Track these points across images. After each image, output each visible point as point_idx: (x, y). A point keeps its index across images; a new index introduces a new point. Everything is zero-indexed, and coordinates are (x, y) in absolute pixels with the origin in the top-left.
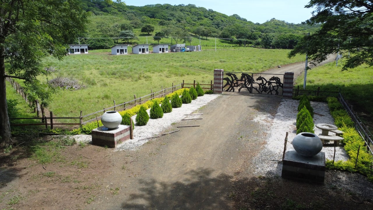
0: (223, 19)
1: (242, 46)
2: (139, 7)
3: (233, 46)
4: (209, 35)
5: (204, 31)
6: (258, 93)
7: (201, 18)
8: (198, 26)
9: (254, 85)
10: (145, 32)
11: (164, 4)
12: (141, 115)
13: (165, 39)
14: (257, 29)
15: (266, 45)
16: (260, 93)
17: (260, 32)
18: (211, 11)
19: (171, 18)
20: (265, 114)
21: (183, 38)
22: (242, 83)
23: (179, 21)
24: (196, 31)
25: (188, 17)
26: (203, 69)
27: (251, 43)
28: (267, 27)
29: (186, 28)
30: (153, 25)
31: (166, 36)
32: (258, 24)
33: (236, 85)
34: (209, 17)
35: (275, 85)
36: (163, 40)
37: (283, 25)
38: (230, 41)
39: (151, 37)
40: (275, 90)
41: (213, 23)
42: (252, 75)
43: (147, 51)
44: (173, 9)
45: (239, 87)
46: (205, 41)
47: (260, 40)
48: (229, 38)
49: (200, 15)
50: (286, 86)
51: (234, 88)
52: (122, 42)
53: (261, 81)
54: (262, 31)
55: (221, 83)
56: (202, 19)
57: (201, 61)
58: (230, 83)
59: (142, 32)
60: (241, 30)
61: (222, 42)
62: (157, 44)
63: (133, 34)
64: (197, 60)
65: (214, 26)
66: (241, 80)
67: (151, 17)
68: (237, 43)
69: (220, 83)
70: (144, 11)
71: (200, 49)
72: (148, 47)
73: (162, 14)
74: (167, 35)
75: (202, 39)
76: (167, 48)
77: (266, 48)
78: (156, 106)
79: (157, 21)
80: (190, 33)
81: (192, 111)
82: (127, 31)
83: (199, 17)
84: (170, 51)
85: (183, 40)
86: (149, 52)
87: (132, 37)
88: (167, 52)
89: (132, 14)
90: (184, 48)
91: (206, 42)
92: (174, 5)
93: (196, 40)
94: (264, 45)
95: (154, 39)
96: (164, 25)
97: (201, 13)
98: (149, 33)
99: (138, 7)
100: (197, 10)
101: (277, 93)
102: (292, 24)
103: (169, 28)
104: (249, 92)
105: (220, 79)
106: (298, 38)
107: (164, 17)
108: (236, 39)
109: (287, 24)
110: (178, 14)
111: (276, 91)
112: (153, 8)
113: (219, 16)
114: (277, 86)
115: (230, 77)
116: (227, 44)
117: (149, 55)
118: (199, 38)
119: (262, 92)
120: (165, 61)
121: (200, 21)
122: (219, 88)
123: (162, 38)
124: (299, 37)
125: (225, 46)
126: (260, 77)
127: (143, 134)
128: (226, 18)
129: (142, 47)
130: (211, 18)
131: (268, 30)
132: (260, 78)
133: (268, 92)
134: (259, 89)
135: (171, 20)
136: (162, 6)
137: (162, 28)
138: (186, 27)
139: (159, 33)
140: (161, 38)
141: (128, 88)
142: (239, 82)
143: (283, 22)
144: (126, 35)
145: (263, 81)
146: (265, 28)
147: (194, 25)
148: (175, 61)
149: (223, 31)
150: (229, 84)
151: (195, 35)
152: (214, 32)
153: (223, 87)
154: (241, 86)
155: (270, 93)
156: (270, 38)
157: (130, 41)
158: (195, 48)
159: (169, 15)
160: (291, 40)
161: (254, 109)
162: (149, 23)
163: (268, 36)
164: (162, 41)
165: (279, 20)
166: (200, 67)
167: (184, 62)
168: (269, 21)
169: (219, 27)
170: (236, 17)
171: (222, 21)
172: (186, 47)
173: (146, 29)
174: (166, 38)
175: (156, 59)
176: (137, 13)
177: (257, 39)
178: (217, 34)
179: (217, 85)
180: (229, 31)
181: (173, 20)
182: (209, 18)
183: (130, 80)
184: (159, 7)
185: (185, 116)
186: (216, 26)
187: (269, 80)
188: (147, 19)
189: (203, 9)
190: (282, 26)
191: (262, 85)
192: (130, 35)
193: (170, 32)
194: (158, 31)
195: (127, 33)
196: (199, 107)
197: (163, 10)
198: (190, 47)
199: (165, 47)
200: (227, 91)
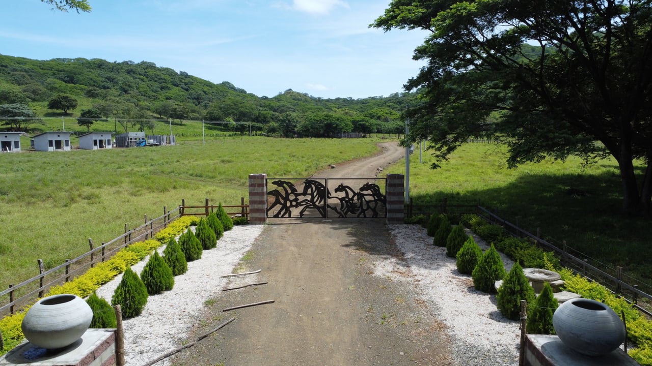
0: (206, 89)
1: (246, 134)
2: (39, 61)
3: (230, 136)
4: (185, 117)
5: (176, 109)
6: (339, 217)
7: (167, 87)
8: (162, 101)
9: (330, 201)
10: (58, 108)
11: (93, 59)
12: (129, 290)
13: (101, 123)
14: (265, 107)
15: (287, 132)
16: (343, 217)
17: (272, 112)
18: (184, 75)
19: (109, 85)
20: (386, 259)
21: (138, 122)
22: (306, 200)
23: (126, 91)
24: (161, 109)
25: (142, 84)
26: (196, 176)
27: (260, 129)
28: (282, 103)
29: (140, 103)
30: (73, 97)
31: (104, 118)
32: (266, 98)
33: (294, 203)
34: (180, 85)
35: (371, 198)
36: (97, 125)
37: (306, 101)
38: (224, 126)
39: (71, 118)
40: (371, 209)
41: (190, 95)
42: (326, 182)
43: (67, 145)
44: (113, 69)
45: (301, 208)
46: (179, 126)
47: (274, 124)
48: (221, 121)
49: (165, 81)
50: (392, 200)
51: (291, 209)
52: (4, 127)
53: (344, 192)
54: (275, 109)
55: (264, 201)
56: (169, 89)
57: (186, 162)
58: (282, 201)
59: (50, 108)
60: (242, 107)
61: (210, 128)
62: (85, 133)
63: (30, 112)
64: (178, 161)
65: (191, 101)
66: (305, 194)
67: (66, 82)
68: (236, 129)
69: (262, 202)
70: (51, 70)
71: (174, 141)
72: (68, 138)
73: (91, 77)
74: (106, 115)
75: (173, 124)
76: (109, 141)
77: (287, 136)
78: (156, 263)
79: (82, 89)
80: (150, 113)
81: (234, 267)
82: (15, 105)
83: (163, 85)
84: (115, 145)
85: (138, 126)
86: (71, 148)
87: (29, 118)
88: (110, 147)
89: (22, 73)
90: (143, 139)
91: (180, 129)
92: (113, 62)
93: (161, 125)
94: (283, 131)
95: (78, 123)
96: (95, 98)
97: (166, 78)
98: (66, 112)
99: (36, 60)
100: (158, 73)
101: (375, 214)
102: (319, 98)
103: (108, 102)
104: (321, 217)
105: (263, 194)
106: (338, 119)
107: (94, 82)
108: (234, 123)
109: (312, 98)
110: (121, 78)
111: (374, 210)
112: (69, 65)
113: (198, 84)
114: (375, 200)
115: (282, 188)
116: (218, 132)
117: (73, 153)
118: (167, 122)
119: (346, 213)
120: (113, 165)
121: (164, 91)
122: (261, 211)
123: (96, 121)
124: (340, 118)
125: (217, 135)
126: (341, 185)
127: (145, 342)
128: (211, 87)
129: (54, 138)
130: (184, 86)
131: (284, 108)
132: (341, 188)
133: (358, 213)
134: (341, 209)
135: (108, 88)
136: (89, 63)
137: (93, 102)
138: (140, 101)
139: (89, 112)
140: (94, 122)
141: (53, 224)
142: (301, 198)
143: (305, 95)
144: (12, 112)
145: (347, 193)
146: (278, 104)
147: (156, 98)
148: (134, 163)
149: (209, 109)
150: (280, 203)
151: (159, 117)
152: (193, 111)
153: (268, 210)
154: (304, 206)
155: (362, 216)
156: (293, 120)
157: (22, 126)
158: (165, 139)
159: (104, 79)
160: (327, 123)
161: (357, 249)
162: (65, 92)
163: (289, 118)
164: (96, 127)
165: (298, 93)
166: (190, 172)
167: (152, 165)
168: (283, 93)
169: (199, 103)
170: (227, 86)
171: (205, 92)
172: (146, 139)
173: (60, 102)
174: (103, 121)
175: (93, 161)
176: (34, 72)
177: (269, 122)
178: (198, 115)
179: (256, 206)
180: (220, 108)
181: (113, 89)
182: (182, 88)
183: (48, 204)
184: (82, 63)
185: (225, 280)
186: (195, 101)
187: (359, 191)
188: (59, 84)
189: (169, 72)
190: (304, 102)
191: (345, 201)
192: (22, 114)
193: (111, 110)
194: (86, 109)
195: (16, 108)
196: (242, 256)
197: (91, 70)
198: (154, 138)
199: (105, 138)
200: (276, 216)
